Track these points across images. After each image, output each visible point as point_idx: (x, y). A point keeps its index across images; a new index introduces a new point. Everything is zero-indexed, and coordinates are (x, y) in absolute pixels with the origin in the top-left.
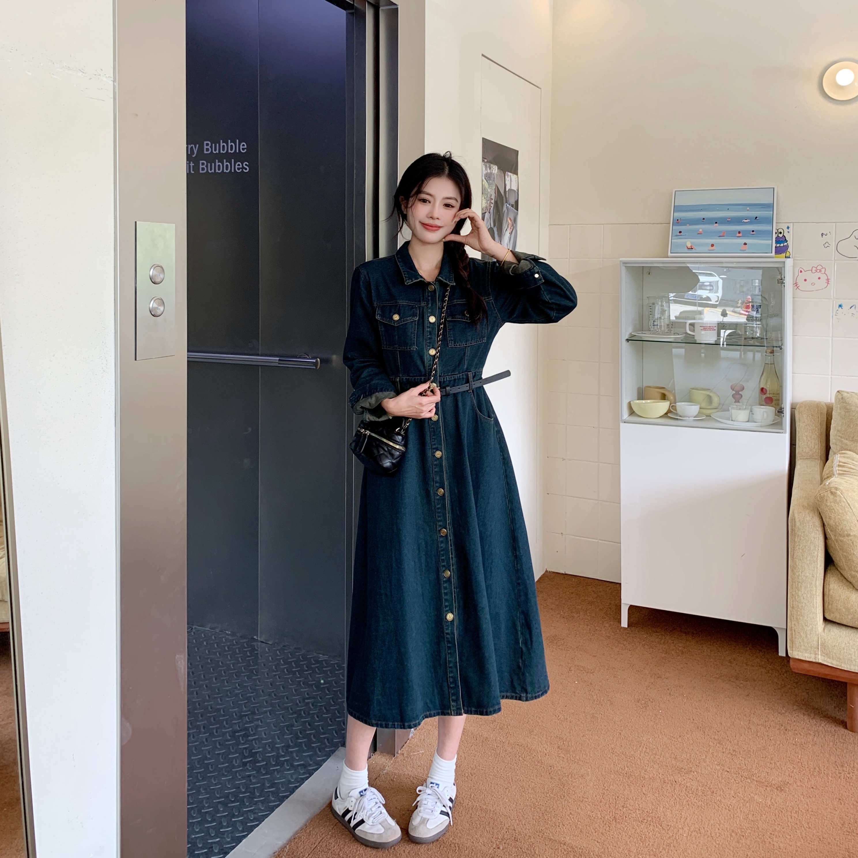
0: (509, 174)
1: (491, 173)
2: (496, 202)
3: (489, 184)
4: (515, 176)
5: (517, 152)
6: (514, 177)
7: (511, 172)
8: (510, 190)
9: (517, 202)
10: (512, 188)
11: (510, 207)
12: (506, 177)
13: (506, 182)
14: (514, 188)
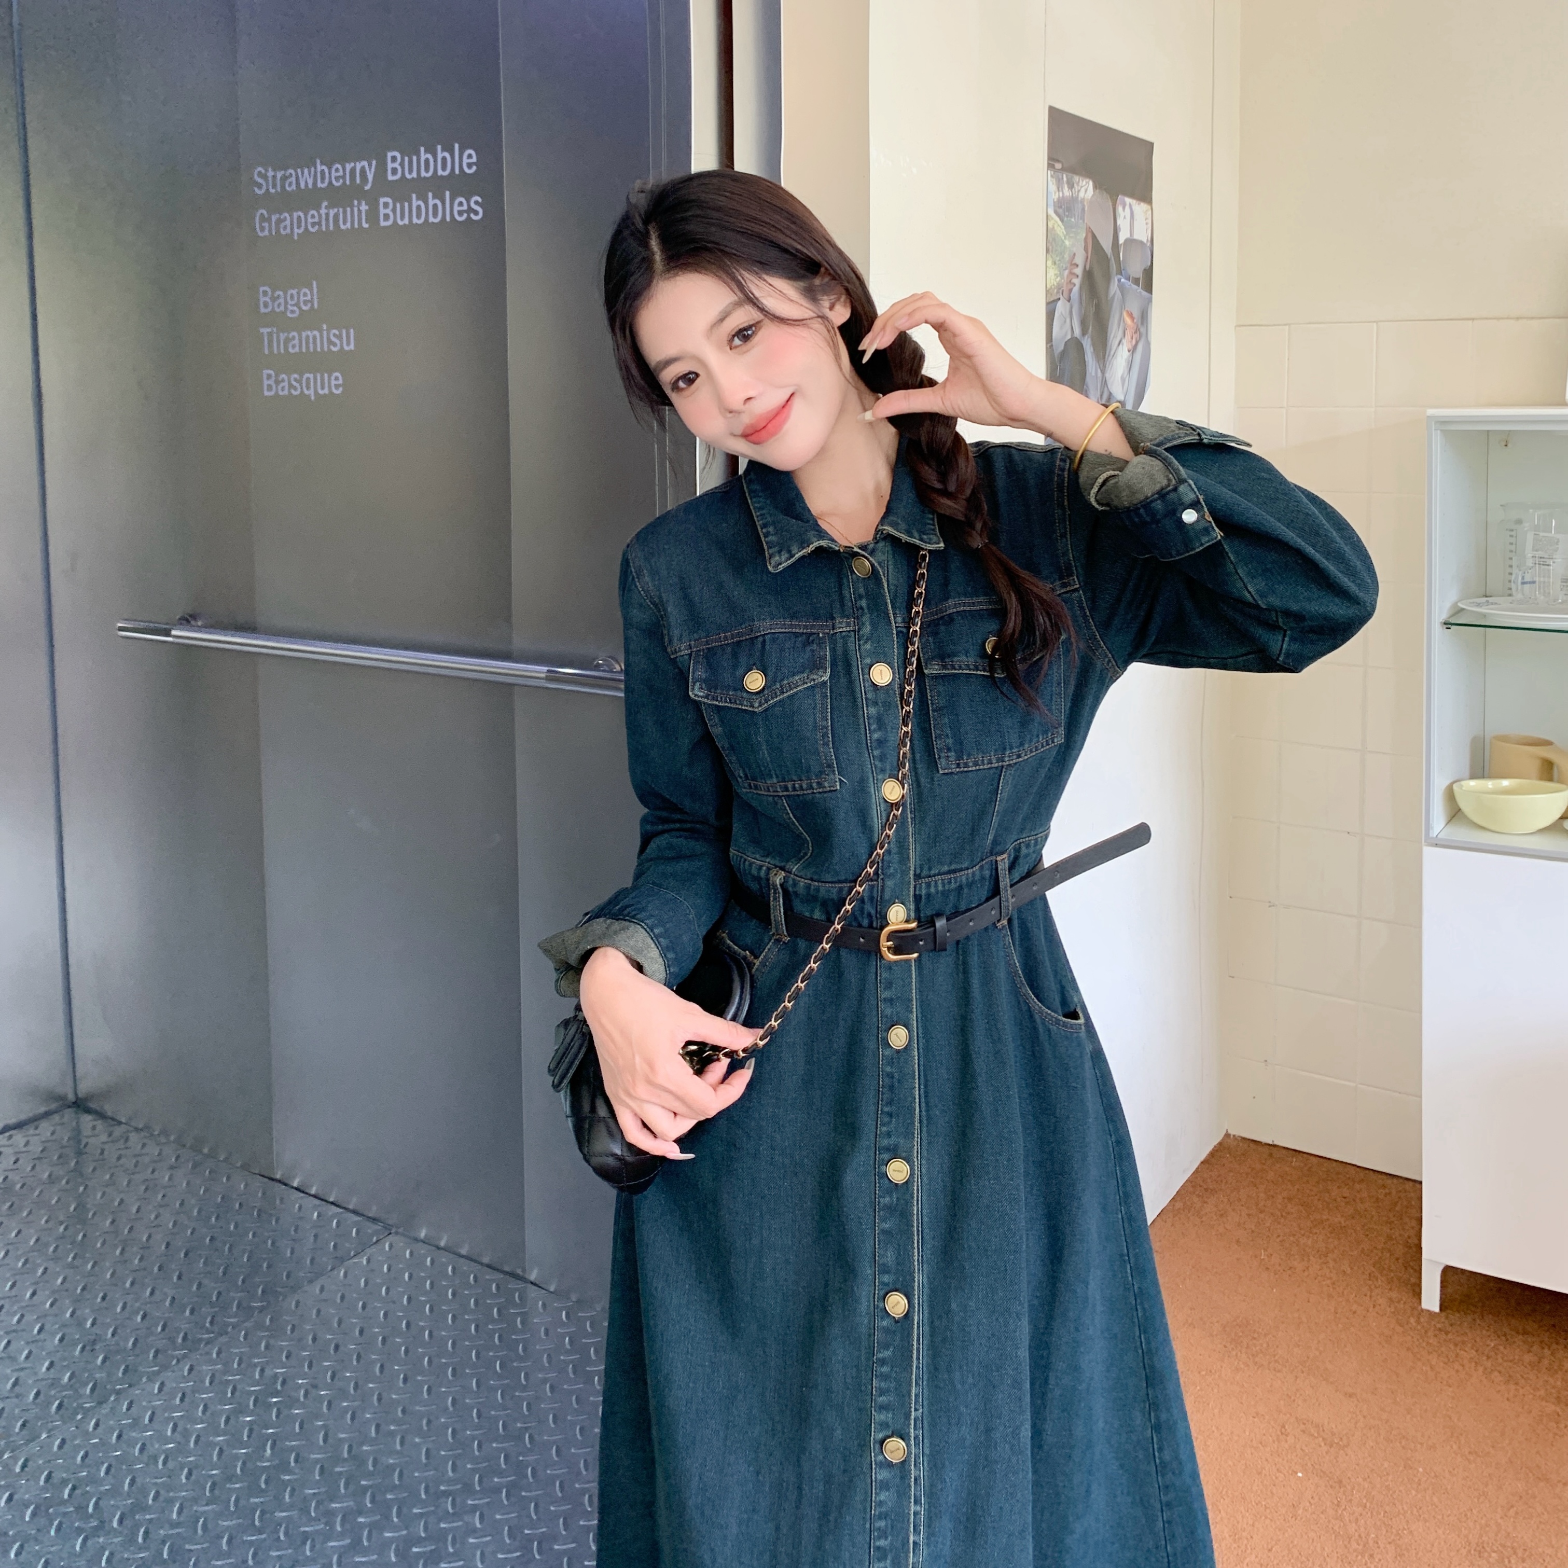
0: (1128, 200)
1: (1074, 199)
2: (1088, 275)
3: (1068, 227)
4: (1144, 206)
5: (1152, 144)
6: (1140, 208)
7: (1132, 196)
8: (1130, 241)
9: (1149, 273)
10: (1136, 237)
11: (1128, 284)
12: (1120, 209)
13: (1119, 222)
14: (1142, 235)
